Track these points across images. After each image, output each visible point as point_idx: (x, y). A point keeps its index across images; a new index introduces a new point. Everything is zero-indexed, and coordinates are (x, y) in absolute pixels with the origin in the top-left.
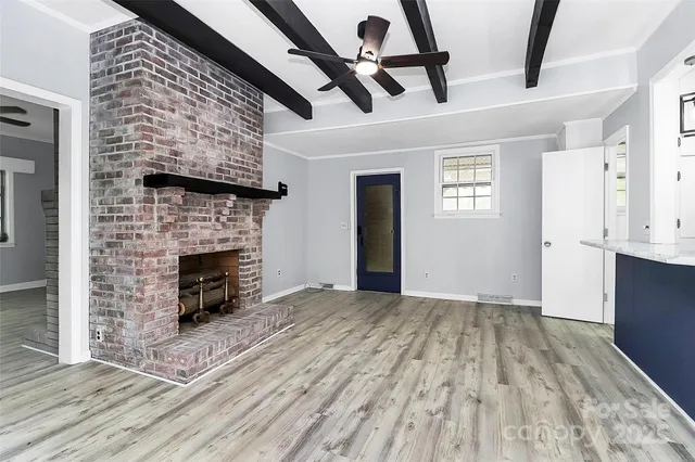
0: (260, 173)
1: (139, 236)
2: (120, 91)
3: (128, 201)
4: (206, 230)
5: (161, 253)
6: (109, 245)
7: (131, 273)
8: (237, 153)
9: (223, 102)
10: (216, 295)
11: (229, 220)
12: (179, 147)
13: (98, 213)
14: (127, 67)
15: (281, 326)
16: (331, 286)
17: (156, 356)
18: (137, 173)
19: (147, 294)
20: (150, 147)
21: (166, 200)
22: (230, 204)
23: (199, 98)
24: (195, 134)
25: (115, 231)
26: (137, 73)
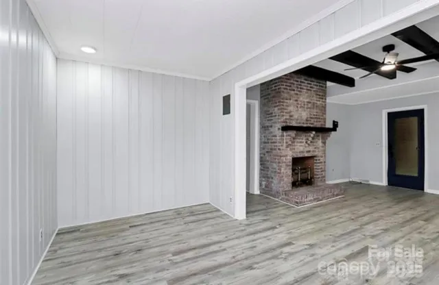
0: (325, 119)
1: (279, 149)
2: (272, 95)
3: (275, 136)
4: (302, 147)
5: (286, 156)
6: (267, 152)
7: (275, 163)
8: (314, 111)
9: (309, 90)
10: (305, 176)
11: (311, 142)
12: (292, 113)
13: (263, 140)
14: (275, 86)
15: (337, 195)
16: (368, 181)
17: (285, 194)
18: (279, 126)
19: (282, 171)
20: (283, 116)
21: (289, 135)
22: (312, 135)
23: (299, 91)
24: (297, 107)
25: (270, 147)
26: (279, 89)
